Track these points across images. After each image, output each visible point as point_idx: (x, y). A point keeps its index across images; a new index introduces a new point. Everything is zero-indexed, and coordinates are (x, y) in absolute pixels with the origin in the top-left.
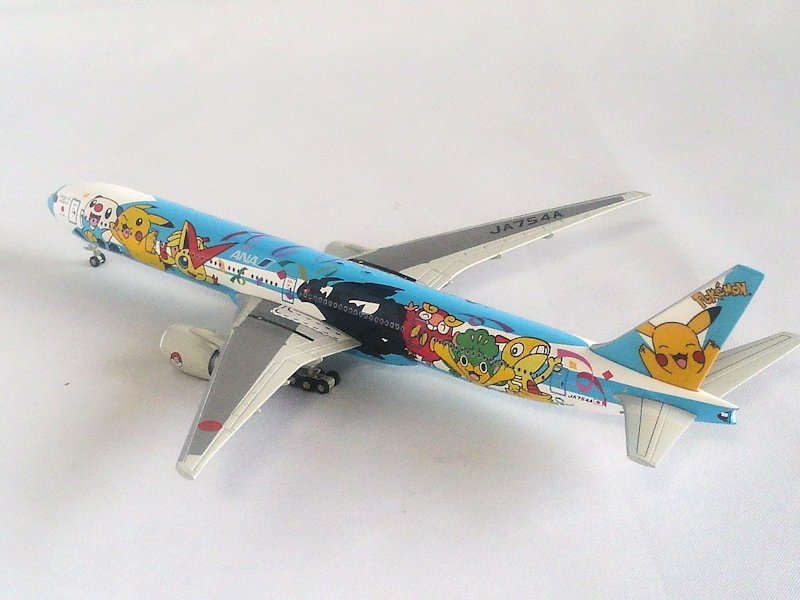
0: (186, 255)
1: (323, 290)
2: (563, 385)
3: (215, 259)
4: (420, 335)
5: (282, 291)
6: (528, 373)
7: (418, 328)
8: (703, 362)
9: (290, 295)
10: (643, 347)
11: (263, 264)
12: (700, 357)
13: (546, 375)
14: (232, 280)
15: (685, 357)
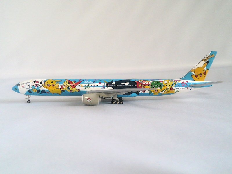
0: (70, 86)
1: (113, 83)
2: (179, 86)
3: (79, 85)
4: (142, 86)
5: (101, 86)
6: (170, 86)
7: (141, 84)
8: (205, 74)
9: (104, 87)
10: (192, 74)
11: (94, 82)
12: (205, 73)
13: (175, 85)
14: (85, 88)
15: (202, 74)
